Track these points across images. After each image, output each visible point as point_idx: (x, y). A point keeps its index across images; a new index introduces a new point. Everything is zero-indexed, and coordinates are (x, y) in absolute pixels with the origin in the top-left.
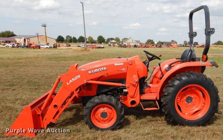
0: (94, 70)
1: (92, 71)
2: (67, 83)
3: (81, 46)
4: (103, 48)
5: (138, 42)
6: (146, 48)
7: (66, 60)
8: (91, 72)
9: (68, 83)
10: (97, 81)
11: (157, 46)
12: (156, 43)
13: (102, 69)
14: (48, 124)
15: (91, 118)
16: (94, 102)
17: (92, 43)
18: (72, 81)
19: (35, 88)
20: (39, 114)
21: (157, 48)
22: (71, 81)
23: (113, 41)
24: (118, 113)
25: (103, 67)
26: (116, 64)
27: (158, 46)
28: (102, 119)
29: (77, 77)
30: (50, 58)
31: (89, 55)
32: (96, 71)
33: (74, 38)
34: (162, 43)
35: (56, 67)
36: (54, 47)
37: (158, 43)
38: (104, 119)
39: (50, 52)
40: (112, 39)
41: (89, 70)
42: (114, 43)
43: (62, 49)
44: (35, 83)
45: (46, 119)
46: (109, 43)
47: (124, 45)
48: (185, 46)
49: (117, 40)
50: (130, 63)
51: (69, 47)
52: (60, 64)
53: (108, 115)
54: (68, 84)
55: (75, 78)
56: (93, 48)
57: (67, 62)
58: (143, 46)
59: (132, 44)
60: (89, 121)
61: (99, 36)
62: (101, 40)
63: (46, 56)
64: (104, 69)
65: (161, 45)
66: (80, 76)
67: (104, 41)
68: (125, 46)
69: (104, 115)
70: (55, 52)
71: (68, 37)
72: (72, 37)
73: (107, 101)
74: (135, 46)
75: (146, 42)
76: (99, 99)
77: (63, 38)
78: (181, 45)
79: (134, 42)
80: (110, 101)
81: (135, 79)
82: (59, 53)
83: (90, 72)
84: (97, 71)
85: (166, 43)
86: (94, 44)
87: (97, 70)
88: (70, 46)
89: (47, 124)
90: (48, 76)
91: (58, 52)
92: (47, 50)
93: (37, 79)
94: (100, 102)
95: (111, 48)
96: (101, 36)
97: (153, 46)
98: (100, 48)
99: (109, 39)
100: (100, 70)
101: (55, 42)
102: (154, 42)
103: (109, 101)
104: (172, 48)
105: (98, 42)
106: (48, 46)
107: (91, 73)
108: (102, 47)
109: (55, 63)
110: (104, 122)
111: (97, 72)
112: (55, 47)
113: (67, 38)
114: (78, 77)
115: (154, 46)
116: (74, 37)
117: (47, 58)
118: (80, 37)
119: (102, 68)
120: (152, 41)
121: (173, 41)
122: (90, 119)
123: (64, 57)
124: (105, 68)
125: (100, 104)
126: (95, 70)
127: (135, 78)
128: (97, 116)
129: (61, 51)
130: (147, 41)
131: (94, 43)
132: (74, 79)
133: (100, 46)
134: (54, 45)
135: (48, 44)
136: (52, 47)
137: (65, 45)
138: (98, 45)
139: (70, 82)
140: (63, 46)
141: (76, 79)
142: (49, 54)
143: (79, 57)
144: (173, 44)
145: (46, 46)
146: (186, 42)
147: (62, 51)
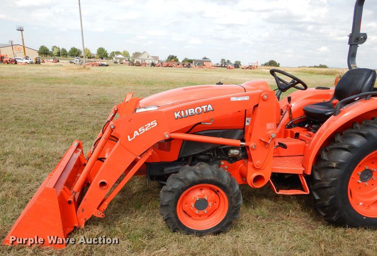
0: (186, 111)
1: (182, 112)
2: (129, 137)
3: (74, 61)
4: (107, 65)
5: (156, 58)
6: (168, 67)
7: (60, 83)
8: (180, 114)
9: (131, 138)
10: (187, 133)
11: (183, 65)
12: (180, 61)
13: (202, 109)
14: (88, 219)
15: (176, 210)
16: (186, 179)
17: (88, 58)
18: (139, 133)
19: (30, 131)
20: (70, 199)
21: (185, 68)
22: (136, 133)
23: (120, 56)
24: (233, 201)
25: (207, 103)
26: (233, 99)
27: (185, 66)
28: (197, 212)
29: (149, 124)
30: (36, 79)
31: (91, 76)
32: (190, 112)
33: (64, 51)
34: (191, 61)
35: (50, 94)
36: (36, 63)
37: (183, 61)
38: (201, 212)
39: (33, 70)
40: (118, 53)
41: (177, 110)
42: (121, 59)
43: (48, 66)
44: (28, 121)
45: (83, 210)
46: (114, 59)
47: (137, 62)
48: (224, 67)
49: (126, 54)
50: (265, 97)
51: (58, 63)
52: (54, 89)
53: (210, 205)
54: (130, 140)
55: (145, 128)
56: (93, 65)
57: (63, 85)
58: (165, 64)
59: (147, 62)
60: (172, 216)
61: (99, 49)
62: (102, 54)
63: (29, 76)
64: (208, 109)
65: (189, 65)
66: (156, 124)
67: (106, 56)
68: (138, 65)
69: (201, 204)
70: (41, 70)
71: (55, 48)
72: (61, 49)
73: (212, 178)
74: (153, 65)
75: (167, 58)
76: (196, 173)
77: (47, 50)
78: (218, 64)
79: (149, 58)
80: (219, 178)
81: (269, 132)
82: (46, 71)
83: (177, 115)
84: (193, 112)
85: (196, 61)
86: (92, 60)
87: (193, 110)
88: (58, 61)
89: (85, 219)
90: (45, 110)
91: (44, 70)
92: (28, 66)
93: (28, 113)
94: (198, 179)
95: (118, 67)
96: (102, 48)
97: (178, 65)
98: (102, 65)
99: (113, 53)
100: (198, 110)
101: (37, 55)
102: (178, 60)
103: (217, 179)
104: (206, 68)
105: (98, 56)
106: (28, 61)
107: (179, 116)
108: (105, 64)
109: (46, 87)
110: (199, 218)
111: (192, 115)
112: (38, 62)
113: (53, 50)
114: (151, 126)
115: (180, 65)
116: (63, 49)
117: (31, 79)
118: (72, 49)
119: (204, 107)
120: (176, 57)
121: (205, 58)
122: (175, 212)
123: (56, 78)
124: (210, 106)
125: (196, 184)
126: (189, 110)
127: (269, 130)
128: (186, 205)
129: (47, 68)
130: (169, 58)
131: (92, 58)
132: (144, 130)
133: (103, 63)
134: (36, 59)
135: (27, 58)
136: (34, 62)
137: (51, 60)
138: (100, 61)
139: (135, 135)
140: (49, 62)
141: (147, 129)
142: (32, 72)
143: (77, 79)
144: (207, 63)
145: (25, 61)
146: (224, 60)
147: (50, 68)
